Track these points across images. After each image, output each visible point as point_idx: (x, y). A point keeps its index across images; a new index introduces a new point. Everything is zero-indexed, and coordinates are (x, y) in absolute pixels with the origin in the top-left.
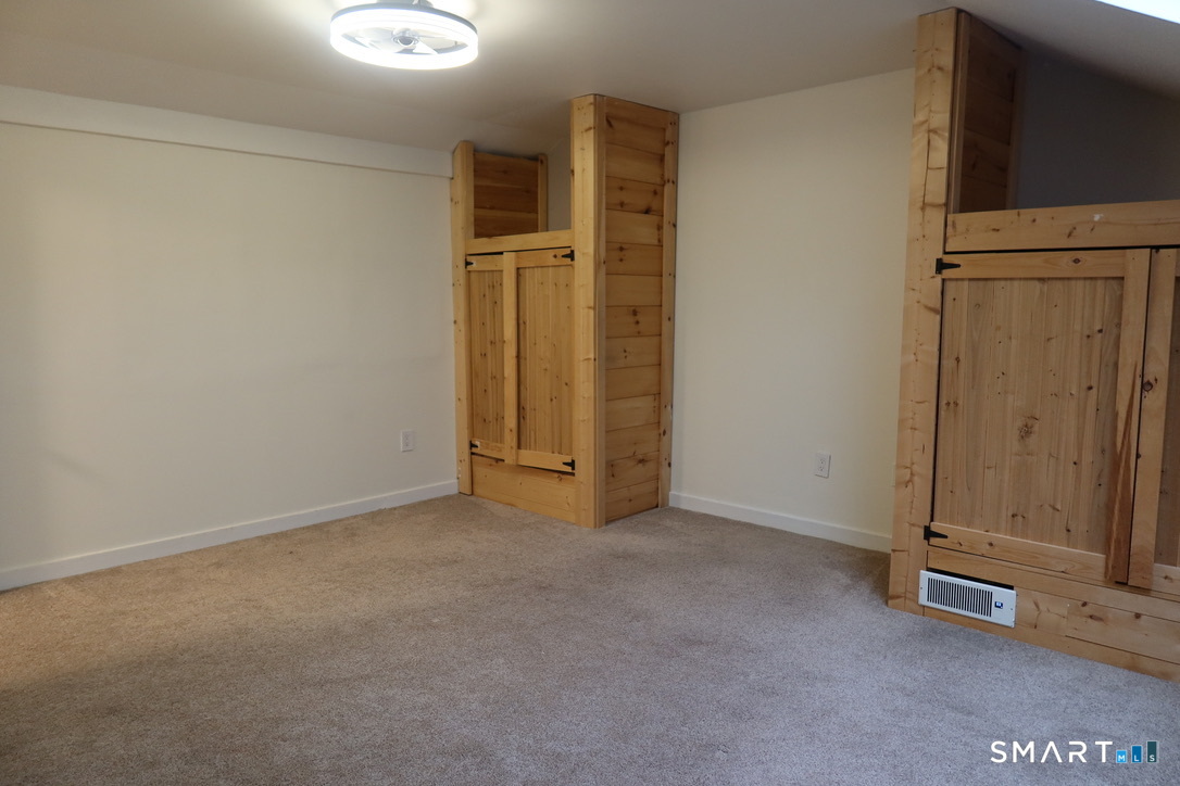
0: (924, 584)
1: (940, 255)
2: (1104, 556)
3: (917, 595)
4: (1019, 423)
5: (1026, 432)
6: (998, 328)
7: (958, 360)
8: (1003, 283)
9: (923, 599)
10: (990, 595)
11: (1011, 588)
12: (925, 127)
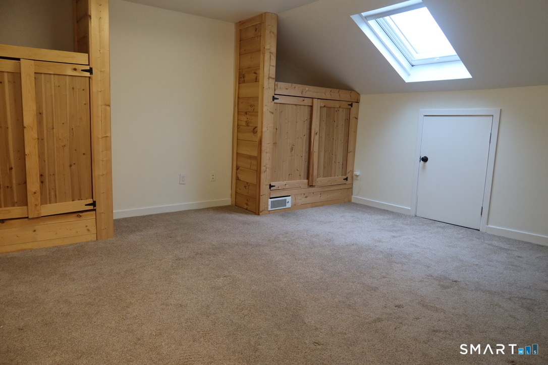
0: (270, 203)
1: (274, 95)
2: (307, 180)
3: (268, 208)
4: (290, 147)
5: (292, 149)
6: (286, 119)
7: (276, 129)
8: (287, 105)
9: (270, 209)
10: (286, 200)
11: (290, 196)
12: (269, 51)
